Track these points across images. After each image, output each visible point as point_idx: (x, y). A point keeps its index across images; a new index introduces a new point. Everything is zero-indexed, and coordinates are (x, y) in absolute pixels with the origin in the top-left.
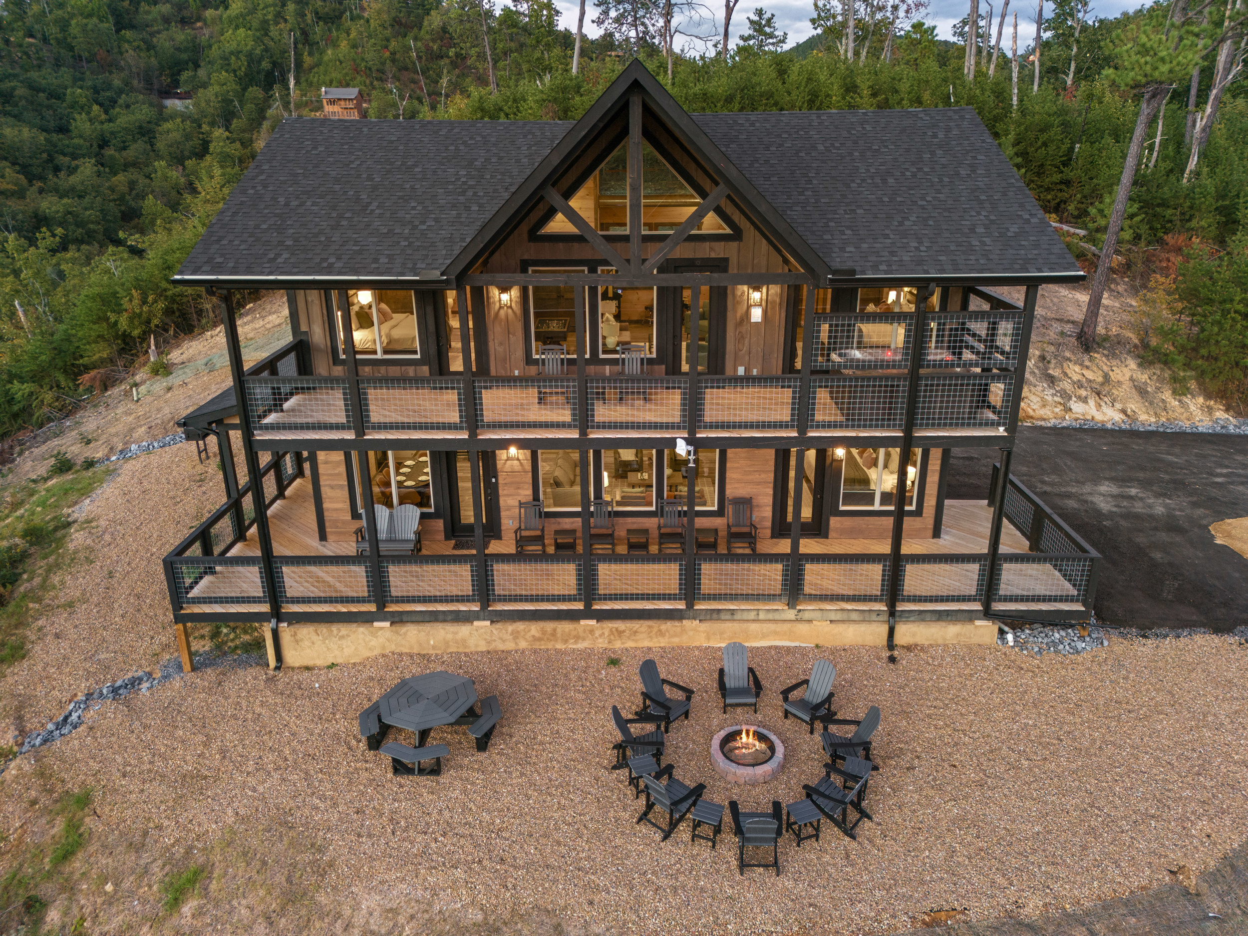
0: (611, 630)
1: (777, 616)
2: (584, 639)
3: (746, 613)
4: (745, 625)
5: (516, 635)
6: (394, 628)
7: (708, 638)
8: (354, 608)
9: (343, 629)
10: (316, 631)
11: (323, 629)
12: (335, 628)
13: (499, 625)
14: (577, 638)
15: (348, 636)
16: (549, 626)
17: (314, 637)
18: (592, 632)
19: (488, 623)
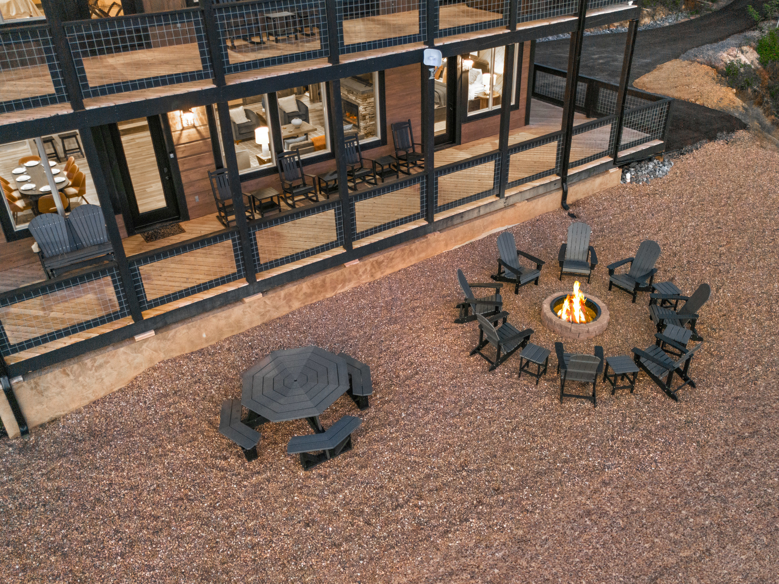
0: (372, 264)
1: (492, 208)
2: (350, 281)
3: (471, 213)
4: (471, 224)
5: (289, 298)
6: (160, 335)
7: (446, 245)
8: (106, 329)
9: (100, 358)
10: (65, 373)
11: (74, 367)
12: (88, 361)
13: (271, 295)
14: (344, 281)
15: (107, 362)
16: (318, 279)
17: (63, 380)
18: (356, 271)
19: (261, 295)
